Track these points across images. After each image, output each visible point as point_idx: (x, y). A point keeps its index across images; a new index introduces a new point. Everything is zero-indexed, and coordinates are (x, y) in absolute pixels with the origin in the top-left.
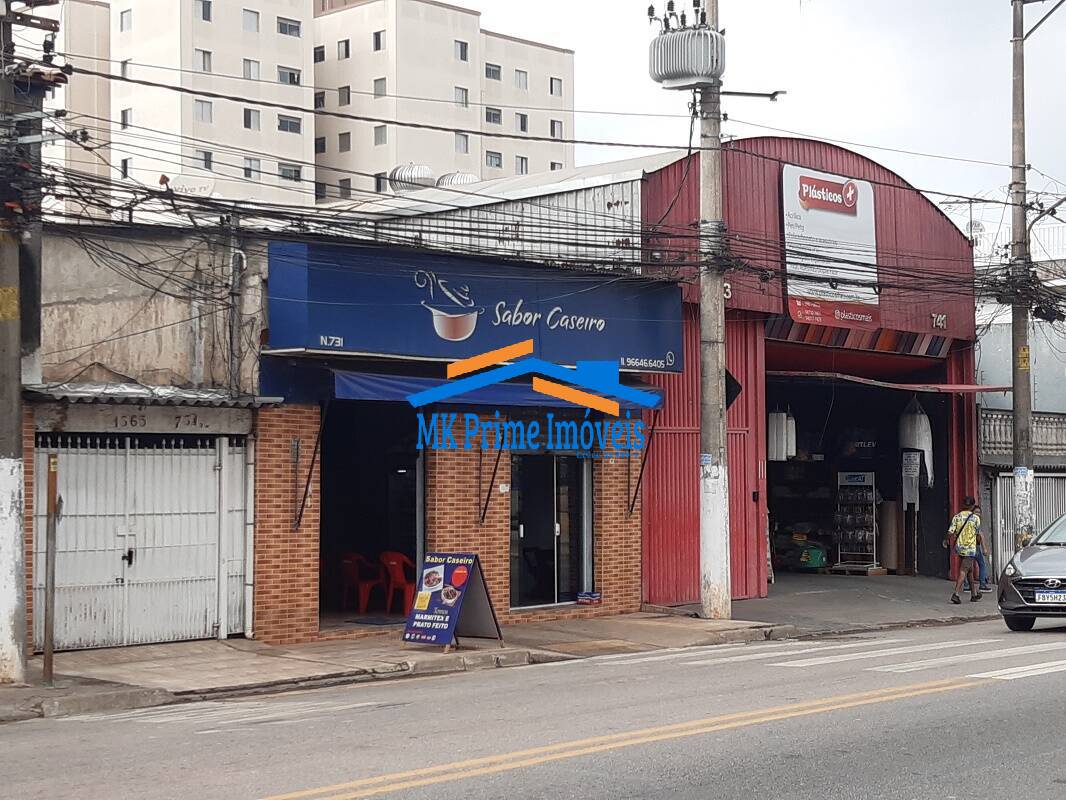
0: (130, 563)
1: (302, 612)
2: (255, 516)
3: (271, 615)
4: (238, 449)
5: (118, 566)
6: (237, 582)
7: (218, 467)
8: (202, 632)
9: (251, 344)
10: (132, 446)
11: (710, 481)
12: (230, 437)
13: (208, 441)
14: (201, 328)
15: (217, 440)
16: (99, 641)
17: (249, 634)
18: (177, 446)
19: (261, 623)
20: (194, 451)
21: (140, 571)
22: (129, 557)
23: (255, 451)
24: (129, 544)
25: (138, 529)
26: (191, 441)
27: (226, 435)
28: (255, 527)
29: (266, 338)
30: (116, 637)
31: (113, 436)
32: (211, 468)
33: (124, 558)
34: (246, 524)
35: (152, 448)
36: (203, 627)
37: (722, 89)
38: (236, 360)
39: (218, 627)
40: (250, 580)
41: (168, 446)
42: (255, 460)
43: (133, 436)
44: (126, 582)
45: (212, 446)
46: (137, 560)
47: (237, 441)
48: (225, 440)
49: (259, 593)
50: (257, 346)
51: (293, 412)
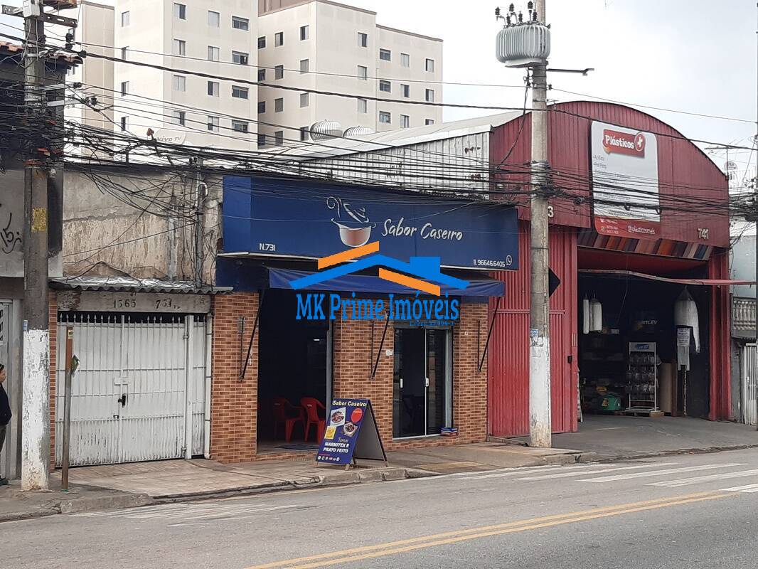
0: (124, 404)
1: (245, 441)
2: (212, 372)
3: (223, 442)
4: (201, 324)
5: (115, 407)
6: (199, 418)
7: (186, 337)
8: (174, 455)
9: (210, 248)
10: (126, 321)
11: (537, 348)
12: (195, 315)
13: (179, 318)
14: (175, 238)
15: (186, 317)
16: (101, 460)
17: (207, 455)
18: (158, 322)
19: (216, 448)
20: (169, 325)
21: (130, 410)
22: (123, 400)
23: (213, 325)
24: (123, 391)
25: (130, 380)
26: (167, 318)
27: (192, 314)
28: (212, 379)
29: (221, 245)
30: (113, 457)
31: (112, 314)
32: (182, 337)
33: (119, 401)
34: (206, 377)
35: (140, 322)
36: (174, 450)
37: (548, 67)
38: (199, 261)
39: (185, 450)
40: (208, 417)
41: (151, 322)
42: (213, 332)
43: (127, 314)
44: (120, 418)
45: (182, 321)
46: (129, 402)
47: (200, 318)
48: (192, 318)
49: (214, 426)
50: (215, 251)
51: (240, 297)
